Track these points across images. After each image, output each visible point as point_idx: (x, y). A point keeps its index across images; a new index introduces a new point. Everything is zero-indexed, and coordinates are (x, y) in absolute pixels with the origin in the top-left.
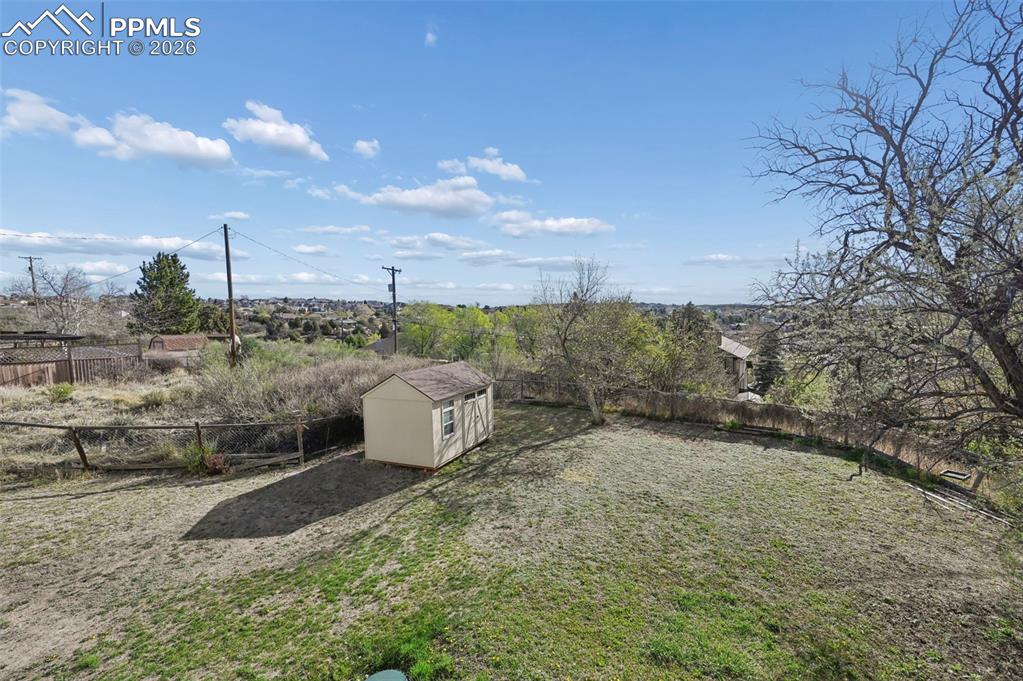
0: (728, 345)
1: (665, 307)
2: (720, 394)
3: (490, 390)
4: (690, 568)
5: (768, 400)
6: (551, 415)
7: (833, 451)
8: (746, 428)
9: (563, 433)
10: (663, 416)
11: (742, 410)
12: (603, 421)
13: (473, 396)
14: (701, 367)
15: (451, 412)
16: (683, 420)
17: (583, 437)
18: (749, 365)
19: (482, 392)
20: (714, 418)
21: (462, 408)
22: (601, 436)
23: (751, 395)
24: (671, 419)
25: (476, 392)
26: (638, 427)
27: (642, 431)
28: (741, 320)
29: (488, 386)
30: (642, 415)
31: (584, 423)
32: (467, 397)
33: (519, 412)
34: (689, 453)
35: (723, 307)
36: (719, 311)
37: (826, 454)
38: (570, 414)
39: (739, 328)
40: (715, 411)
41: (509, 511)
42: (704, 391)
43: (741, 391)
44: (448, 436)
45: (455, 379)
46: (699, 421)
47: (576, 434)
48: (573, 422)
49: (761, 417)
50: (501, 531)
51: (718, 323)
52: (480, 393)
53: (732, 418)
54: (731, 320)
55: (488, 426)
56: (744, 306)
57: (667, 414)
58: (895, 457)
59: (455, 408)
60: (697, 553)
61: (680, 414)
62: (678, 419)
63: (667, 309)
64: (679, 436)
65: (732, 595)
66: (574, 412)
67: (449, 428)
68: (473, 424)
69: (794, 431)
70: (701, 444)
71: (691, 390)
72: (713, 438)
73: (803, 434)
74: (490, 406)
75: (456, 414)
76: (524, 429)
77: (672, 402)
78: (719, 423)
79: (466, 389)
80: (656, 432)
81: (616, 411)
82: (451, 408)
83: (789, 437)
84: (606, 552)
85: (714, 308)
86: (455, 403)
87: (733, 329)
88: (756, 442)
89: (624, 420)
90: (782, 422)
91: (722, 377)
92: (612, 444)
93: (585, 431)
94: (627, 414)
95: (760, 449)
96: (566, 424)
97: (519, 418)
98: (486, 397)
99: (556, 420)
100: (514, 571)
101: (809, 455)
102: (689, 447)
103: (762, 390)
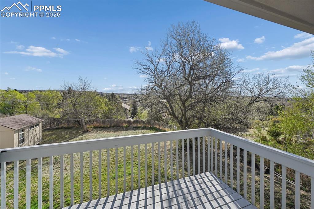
0: (124, 105)
1: (103, 93)
2: (124, 118)
3: (41, 124)
4: (120, 160)
5: (135, 119)
6: (66, 131)
7: (148, 129)
8: (130, 127)
9: (73, 137)
10: (107, 126)
11: (129, 122)
12: (88, 130)
13: (33, 127)
14: (118, 111)
15: (23, 134)
16: (113, 127)
17: (82, 136)
18: (129, 111)
19: (37, 125)
20: (122, 125)
21: (28, 132)
22: (88, 135)
23: (130, 119)
24: (110, 127)
25: (35, 125)
26: (100, 131)
27: (101, 132)
28: (126, 98)
29: (40, 122)
30: (101, 127)
31: (80, 132)
32: (31, 128)
33: (51, 132)
34: (116, 135)
35: (121, 94)
36: (120, 95)
37: (147, 130)
38: (74, 130)
39: (126, 100)
40: (122, 123)
41: (58, 163)
42: (119, 118)
43: (128, 118)
44: (21, 144)
45: (24, 121)
46: (118, 127)
47: (78, 136)
48: (75, 133)
49: (133, 123)
50: (57, 169)
51: (120, 99)
52: (36, 126)
53: (126, 124)
54: (124, 98)
55: (39, 138)
56: (127, 94)
57: (109, 126)
58: (159, 128)
59: (25, 133)
60: (121, 156)
61: (112, 125)
62: (112, 127)
63: (104, 94)
64: (112, 131)
65: (130, 162)
66: (75, 130)
67: (21, 141)
68: (33, 138)
69: (141, 126)
70: (119, 132)
71: (116, 118)
72: (122, 130)
73: (142, 126)
74: (40, 130)
75: (25, 135)
76: (55, 138)
77: (110, 122)
78: (123, 126)
79: (30, 125)
80: (106, 131)
81: (92, 127)
82: (23, 132)
83: (140, 127)
84: (97, 163)
85: (119, 94)
86: (25, 130)
87: (124, 101)
88: (132, 130)
89: (95, 129)
90: (138, 124)
91: (123, 114)
92: (92, 137)
93: (82, 135)
94: (96, 128)
95: (133, 131)
96: (73, 134)
97: (51, 135)
98: (39, 127)
99: (69, 133)
100: (67, 177)
101: (144, 131)
102: (116, 134)
103: (133, 118)
